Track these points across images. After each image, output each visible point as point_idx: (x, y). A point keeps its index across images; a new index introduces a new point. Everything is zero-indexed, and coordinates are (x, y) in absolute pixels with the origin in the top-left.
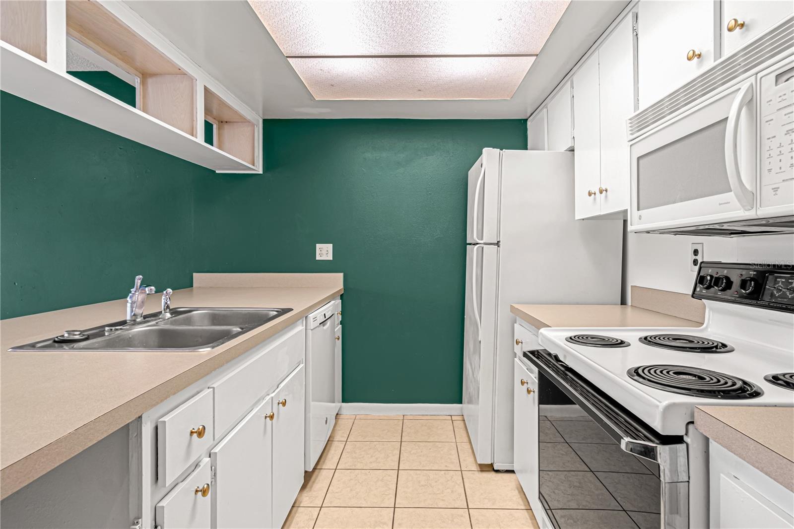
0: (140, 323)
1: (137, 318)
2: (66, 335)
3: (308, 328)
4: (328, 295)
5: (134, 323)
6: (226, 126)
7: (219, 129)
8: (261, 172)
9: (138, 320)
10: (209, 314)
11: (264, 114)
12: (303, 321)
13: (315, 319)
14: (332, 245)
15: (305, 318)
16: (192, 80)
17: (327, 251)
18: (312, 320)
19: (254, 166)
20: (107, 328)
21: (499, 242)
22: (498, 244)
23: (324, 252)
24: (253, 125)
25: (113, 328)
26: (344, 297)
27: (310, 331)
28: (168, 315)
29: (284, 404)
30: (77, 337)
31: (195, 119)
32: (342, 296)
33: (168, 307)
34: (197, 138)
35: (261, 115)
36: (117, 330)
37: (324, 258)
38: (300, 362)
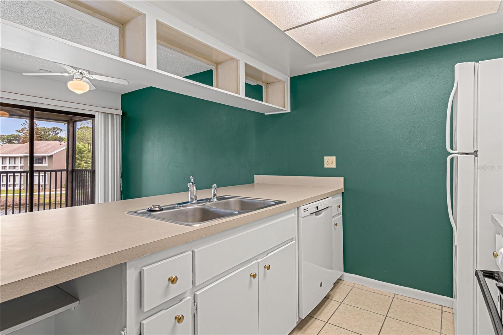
0: (195, 204)
1: (193, 201)
2: (152, 208)
3: (300, 216)
4: (328, 192)
5: (191, 203)
6: (270, 86)
7: (266, 88)
8: (289, 111)
9: (194, 202)
10: (240, 200)
11: (291, 74)
12: (295, 210)
13: (306, 210)
14: (335, 157)
15: (297, 208)
16: (237, 61)
17: (332, 161)
18: (302, 211)
19: (284, 108)
20: (176, 205)
21: (476, 152)
22: (476, 153)
23: (330, 162)
24: (284, 82)
25: (179, 205)
26: (345, 194)
27: (301, 218)
28: (215, 200)
29: (269, 268)
30: (157, 209)
31: (239, 83)
32: (343, 193)
33: (215, 195)
34: (240, 94)
35: (289, 74)
36: (180, 206)
37: (330, 166)
38: (292, 240)
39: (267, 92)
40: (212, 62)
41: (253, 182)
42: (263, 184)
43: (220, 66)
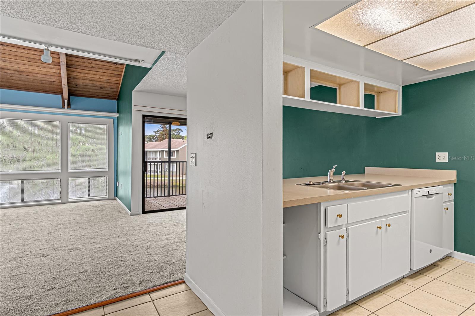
0: (332, 183)
1: (331, 181)
2: (309, 183)
3: (413, 196)
4: (439, 181)
5: (330, 182)
6: (381, 95)
7: (378, 96)
8: (400, 114)
9: (332, 181)
10: (361, 183)
11: (402, 84)
12: (409, 192)
13: (418, 193)
14: (448, 153)
15: (410, 190)
16: (358, 83)
17: (444, 157)
18: (415, 193)
19: (396, 112)
20: (321, 183)
23: (442, 157)
24: (396, 91)
25: (323, 183)
26: (457, 185)
27: (414, 198)
28: (344, 182)
29: (390, 225)
30: (312, 184)
31: (359, 99)
32: (455, 184)
33: (344, 179)
34: (360, 107)
35: (401, 83)
36: (324, 184)
37: (442, 161)
38: (406, 212)
39: (378, 100)
40: (337, 84)
41: (364, 172)
42: (373, 174)
43: (342, 87)
